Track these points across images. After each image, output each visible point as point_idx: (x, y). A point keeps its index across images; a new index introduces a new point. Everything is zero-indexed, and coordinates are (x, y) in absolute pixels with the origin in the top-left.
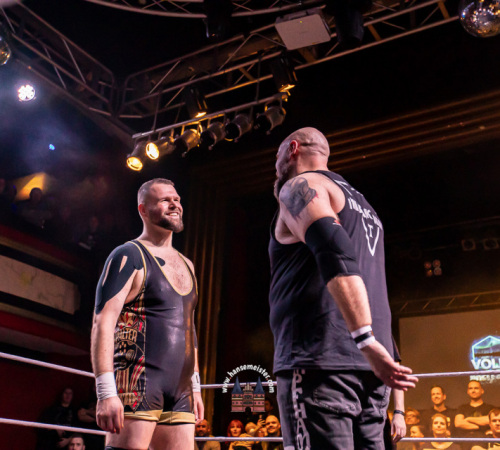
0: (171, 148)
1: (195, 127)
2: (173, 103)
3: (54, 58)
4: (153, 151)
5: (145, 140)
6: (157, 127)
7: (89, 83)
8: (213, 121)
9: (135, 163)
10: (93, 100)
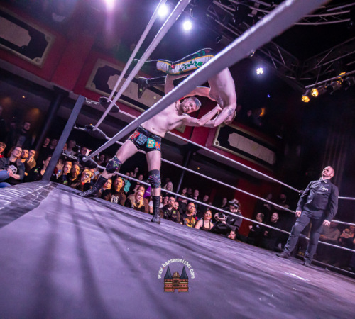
0: (325, 91)
1: (339, 80)
2: (328, 70)
3: (272, 55)
4: (315, 93)
5: (312, 88)
6: (318, 82)
7: (287, 65)
8: (349, 75)
9: (306, 99)
10: (288, 73)
